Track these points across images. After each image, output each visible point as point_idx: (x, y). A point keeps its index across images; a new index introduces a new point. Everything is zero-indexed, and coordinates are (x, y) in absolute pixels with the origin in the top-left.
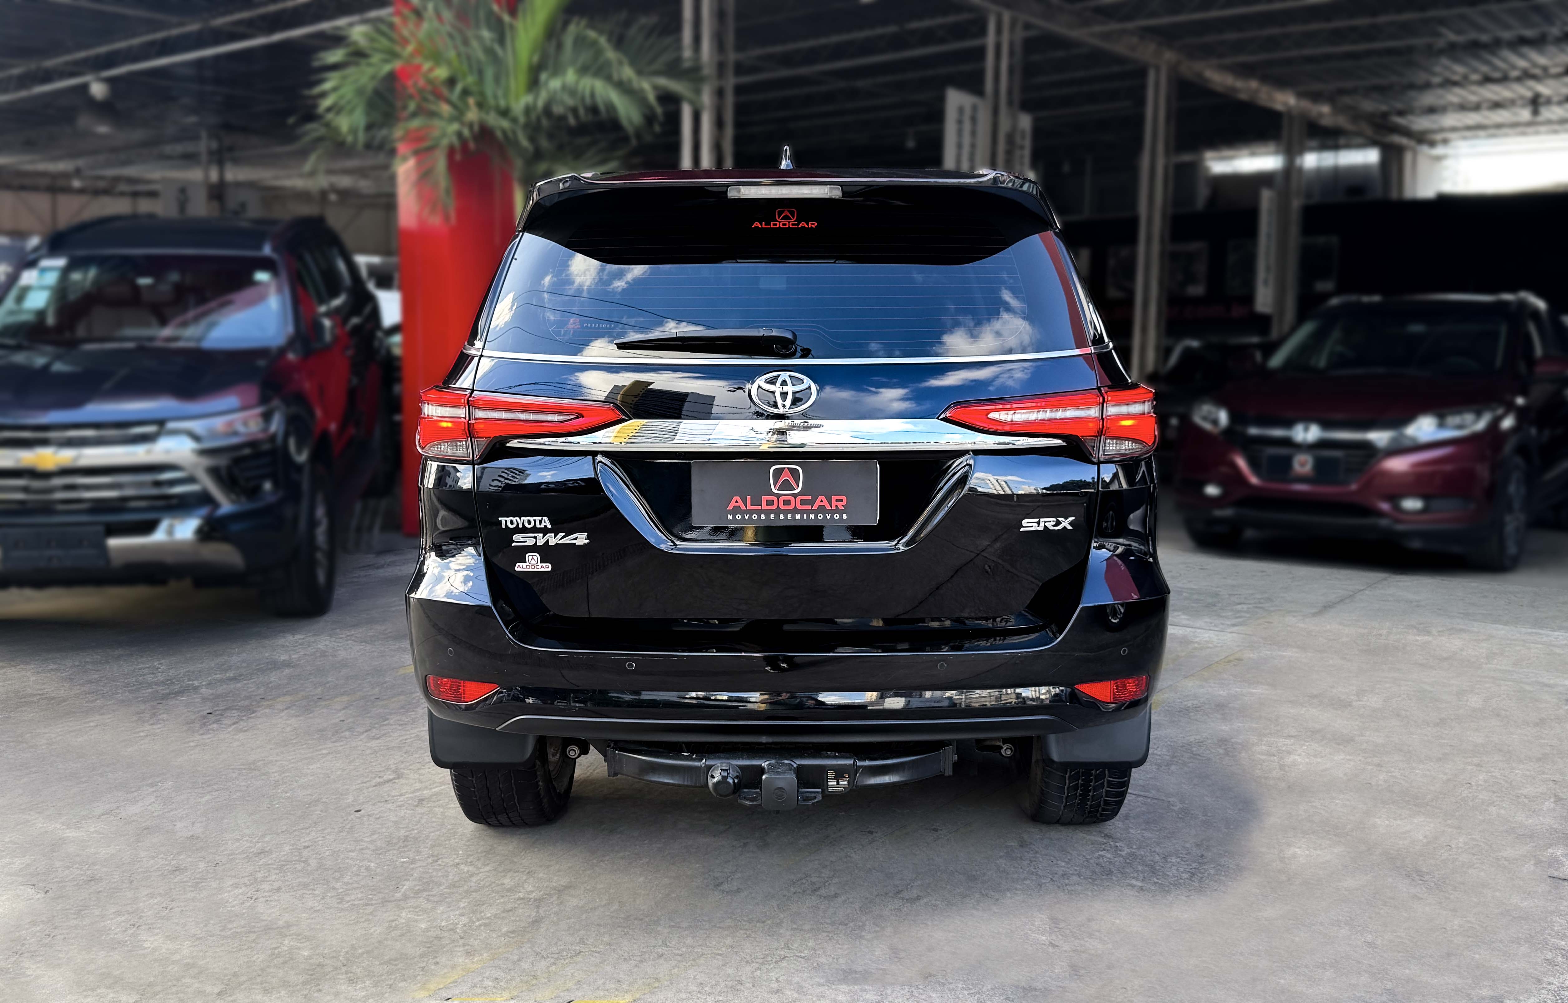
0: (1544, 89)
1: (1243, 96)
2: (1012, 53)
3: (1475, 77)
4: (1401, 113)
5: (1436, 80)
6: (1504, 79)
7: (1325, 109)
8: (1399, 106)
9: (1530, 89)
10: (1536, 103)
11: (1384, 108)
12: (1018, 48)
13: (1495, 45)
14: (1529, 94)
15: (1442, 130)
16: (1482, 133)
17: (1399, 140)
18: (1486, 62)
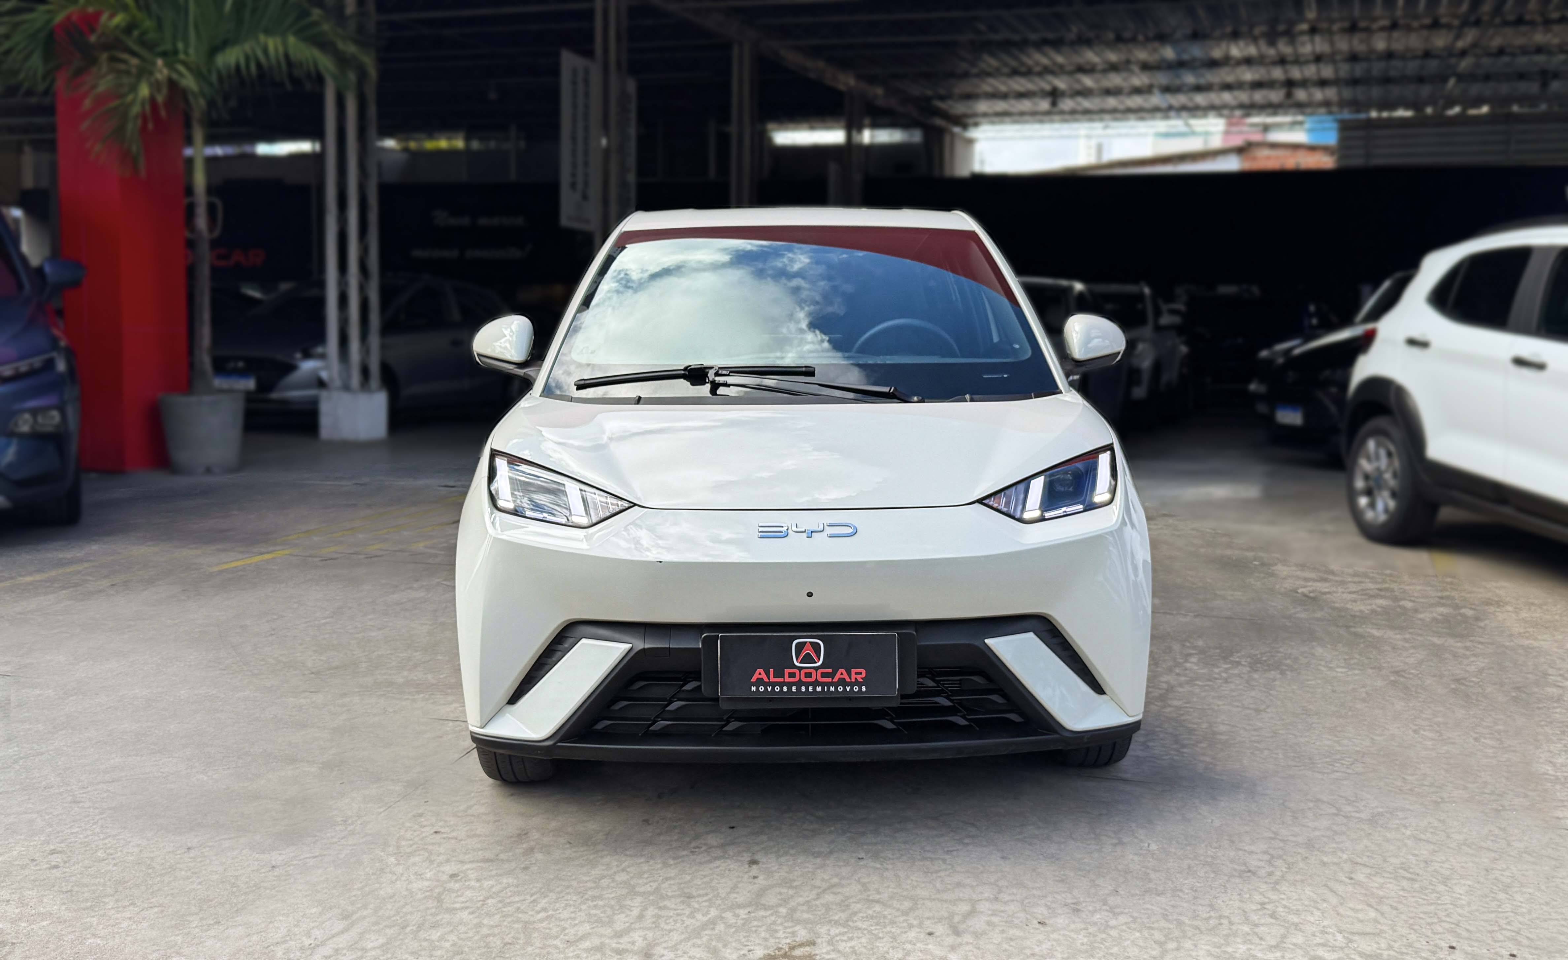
0: (1061, 83)
1: (812, 75)
3: (1006, 70)
4: (942, 98)
5: (974, 71)
6: (1028, 73)
7: (879, 91)
8: (942, 91)
9: (1049, 83)
10: (1054, 95)
11: (929, 93)
13: (1023, 45)
14: (1048, 87)
15: (975, 115)
16: (1007, 119)
17: (939, 122)
18: (1016, 58)
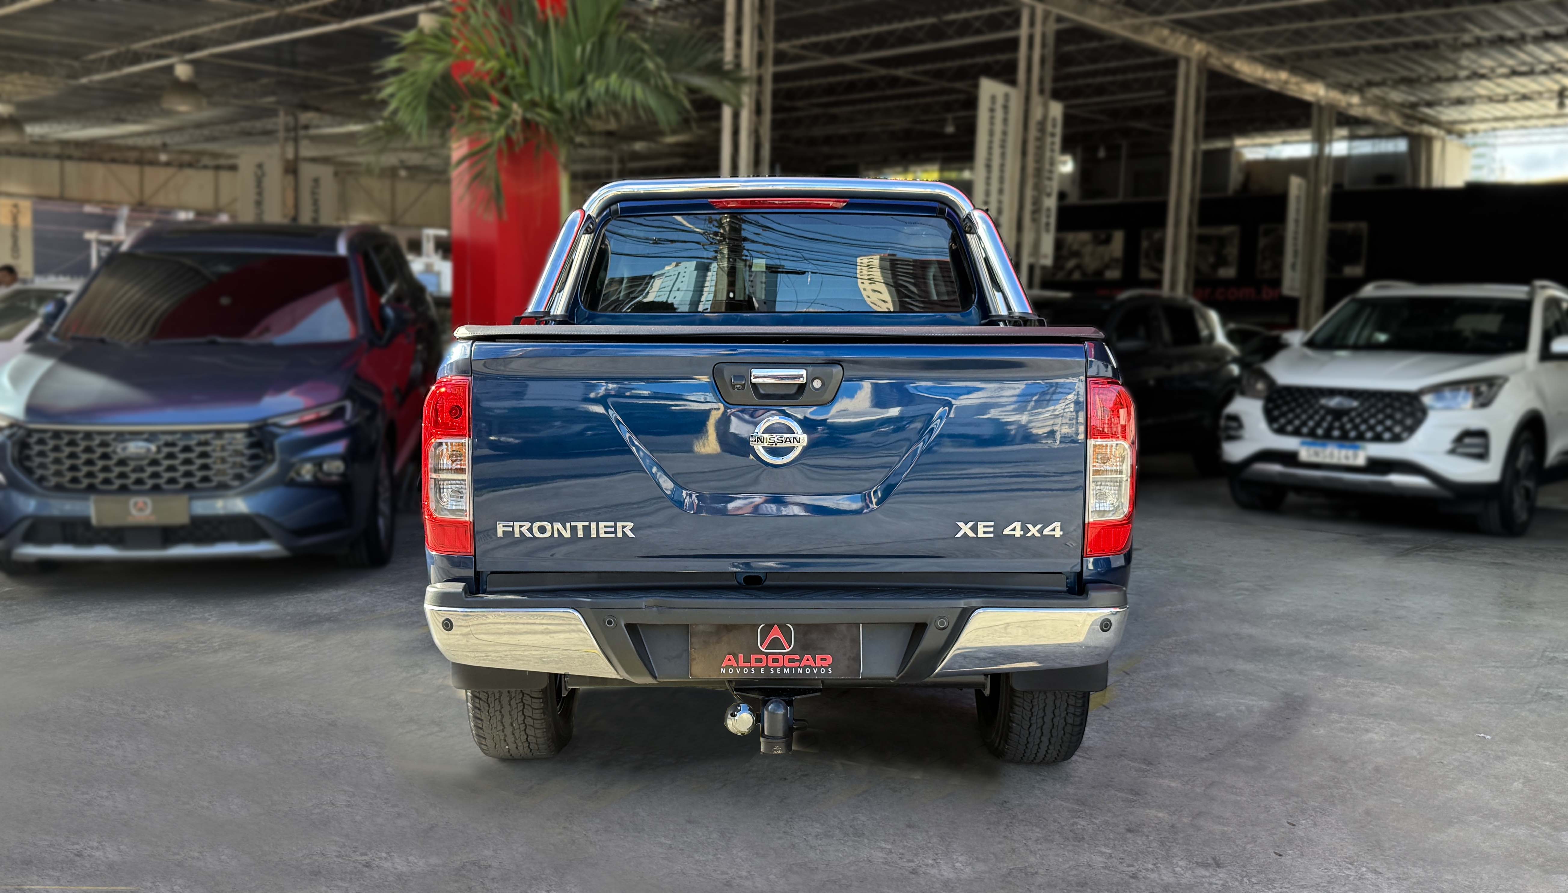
1: (1272, 87)
2: (1044, 45)
3: (1502, 70)
4: (1430, 104)
5: (1463, 73)
6: (1530, 73)
7: (1355, 99)
8: (1427, 97)
9: (1557, 82)
10: (1562, 95)
11: (1413, 99)
12: (1051, 41)
13: (1520, 41)
14: (1556, 87)
15: (1470, 121)
16: (1510, 124)
17: (1427, 129)
18: (1512, 56)
